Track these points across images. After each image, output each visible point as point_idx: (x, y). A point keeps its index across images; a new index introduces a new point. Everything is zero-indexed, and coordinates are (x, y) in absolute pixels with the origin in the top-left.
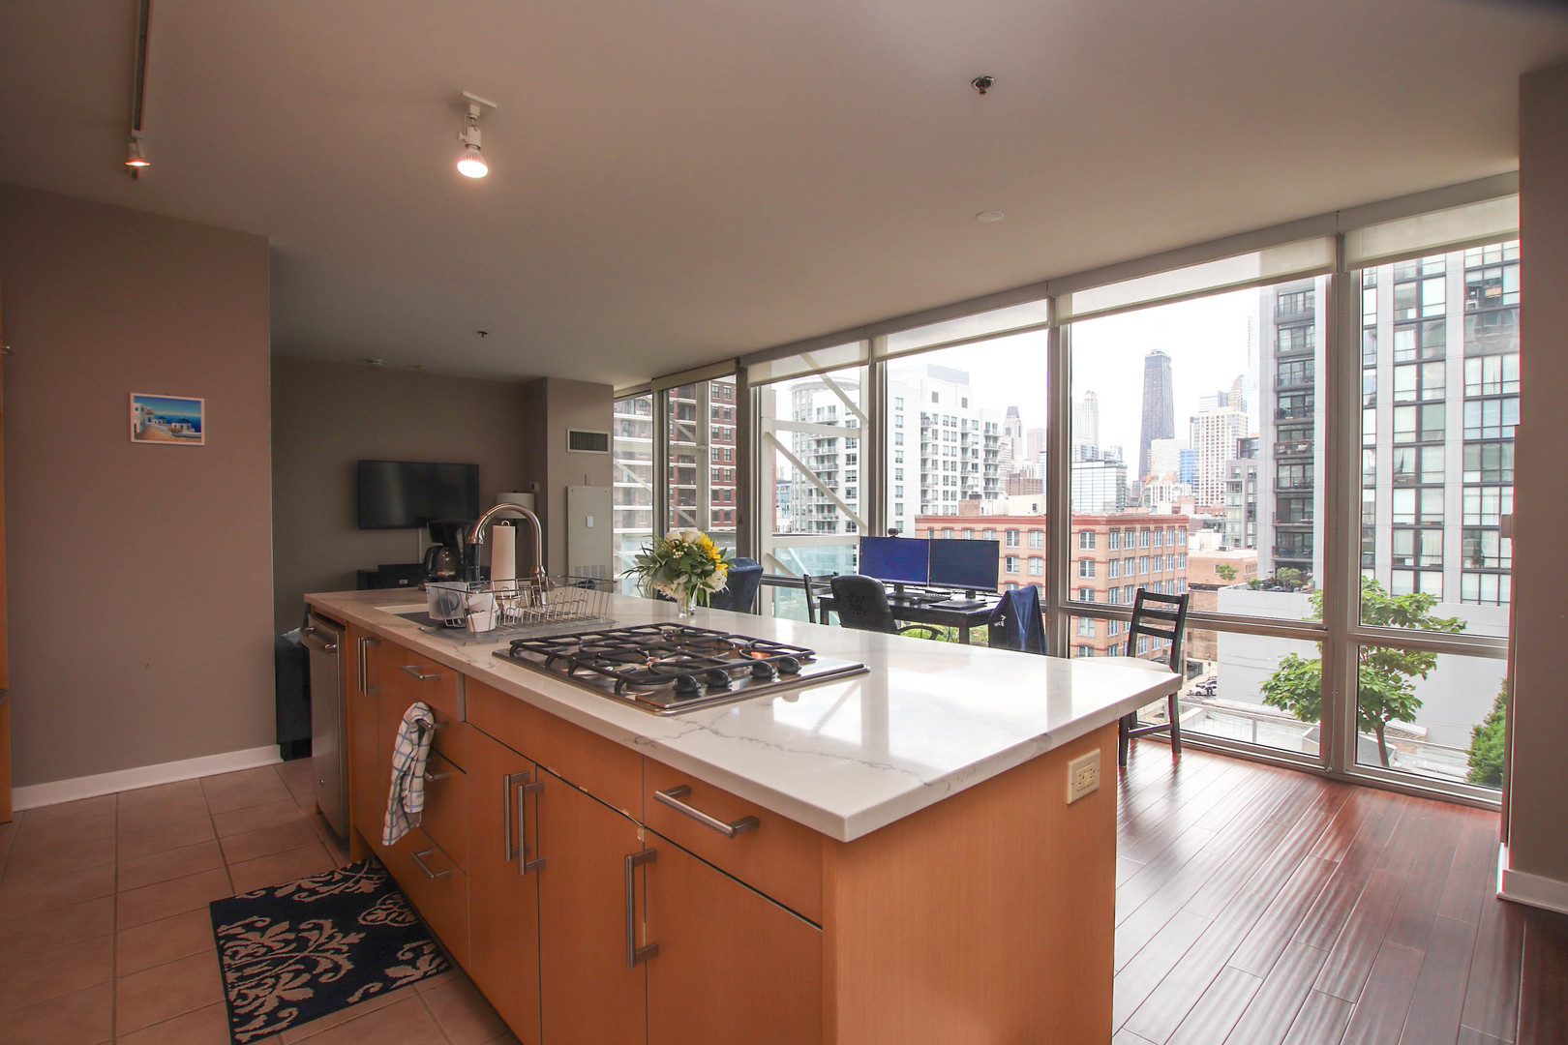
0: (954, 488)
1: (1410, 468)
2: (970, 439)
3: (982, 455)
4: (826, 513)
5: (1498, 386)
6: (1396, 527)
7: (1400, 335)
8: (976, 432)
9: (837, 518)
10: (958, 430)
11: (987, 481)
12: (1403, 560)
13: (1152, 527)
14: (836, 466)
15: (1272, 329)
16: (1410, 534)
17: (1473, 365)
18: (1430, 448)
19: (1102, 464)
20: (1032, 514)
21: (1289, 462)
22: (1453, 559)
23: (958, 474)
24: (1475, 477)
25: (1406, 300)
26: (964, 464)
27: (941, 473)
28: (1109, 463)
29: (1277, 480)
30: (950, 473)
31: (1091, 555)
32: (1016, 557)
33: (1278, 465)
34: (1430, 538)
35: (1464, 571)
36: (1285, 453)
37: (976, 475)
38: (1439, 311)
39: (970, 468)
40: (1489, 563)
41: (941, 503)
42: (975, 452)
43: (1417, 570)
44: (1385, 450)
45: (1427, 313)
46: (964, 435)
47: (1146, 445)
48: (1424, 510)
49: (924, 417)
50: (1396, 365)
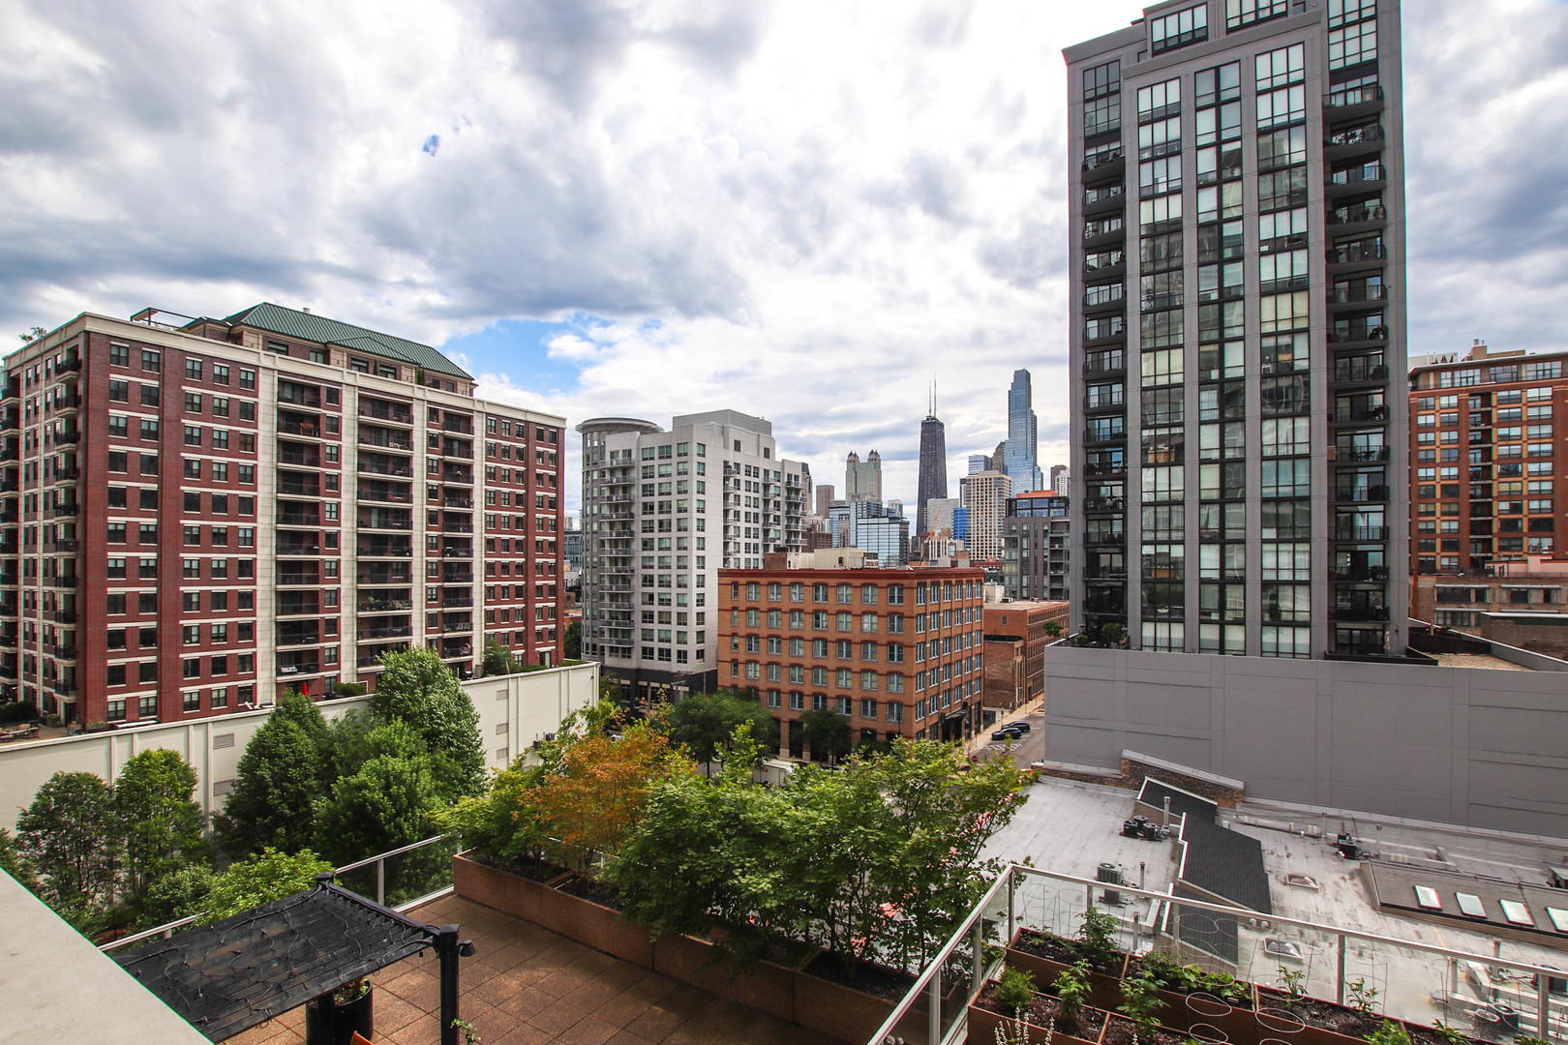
0: (756, 541)
1: (1214, 524)
2: (772, 490)
3: (784, 507)
4: (620, 566)
5: (1291, 447)
6: (1204, 582)
7: (1204, 396)
8: (778, 484)
9: (633, 571)
10: (760, 480)
11: (789, 533)
12: (1209, 614)
13: (954, 581)
14: (632, 515)
15: (1080, 385)
16: (1216, 588)
17: (1269, 425)
18: (1232, 505)
19: (887, 520)
20: (838, 568)
21: (1095, 517)
22: (1254, 613)
23: (759, 526)
24: (1271, 533)
25: (1210, 361)
26: (766, 516)
27: (743, 524)
28: (893, 520)
29: (1087, 536)
30: (752, 525)
31: (900, 610)
32: (824, 611)
33: (1088, 520)
34: (1234, 593)
35: (1264, 624)
36: (1093, 507)
37: (778, 528)
38: (1240, 373)
39: (771, 520)
40: (1286, 616)
41: (743, 556)
42: (777, 504)
43: (1222, 624)
44: (1192, 506)
45: (1229, 374)
46: (766, 487)
47: (922, 503)
48: (1228, 565)
49: (726, 464)
50: (1202, 423)
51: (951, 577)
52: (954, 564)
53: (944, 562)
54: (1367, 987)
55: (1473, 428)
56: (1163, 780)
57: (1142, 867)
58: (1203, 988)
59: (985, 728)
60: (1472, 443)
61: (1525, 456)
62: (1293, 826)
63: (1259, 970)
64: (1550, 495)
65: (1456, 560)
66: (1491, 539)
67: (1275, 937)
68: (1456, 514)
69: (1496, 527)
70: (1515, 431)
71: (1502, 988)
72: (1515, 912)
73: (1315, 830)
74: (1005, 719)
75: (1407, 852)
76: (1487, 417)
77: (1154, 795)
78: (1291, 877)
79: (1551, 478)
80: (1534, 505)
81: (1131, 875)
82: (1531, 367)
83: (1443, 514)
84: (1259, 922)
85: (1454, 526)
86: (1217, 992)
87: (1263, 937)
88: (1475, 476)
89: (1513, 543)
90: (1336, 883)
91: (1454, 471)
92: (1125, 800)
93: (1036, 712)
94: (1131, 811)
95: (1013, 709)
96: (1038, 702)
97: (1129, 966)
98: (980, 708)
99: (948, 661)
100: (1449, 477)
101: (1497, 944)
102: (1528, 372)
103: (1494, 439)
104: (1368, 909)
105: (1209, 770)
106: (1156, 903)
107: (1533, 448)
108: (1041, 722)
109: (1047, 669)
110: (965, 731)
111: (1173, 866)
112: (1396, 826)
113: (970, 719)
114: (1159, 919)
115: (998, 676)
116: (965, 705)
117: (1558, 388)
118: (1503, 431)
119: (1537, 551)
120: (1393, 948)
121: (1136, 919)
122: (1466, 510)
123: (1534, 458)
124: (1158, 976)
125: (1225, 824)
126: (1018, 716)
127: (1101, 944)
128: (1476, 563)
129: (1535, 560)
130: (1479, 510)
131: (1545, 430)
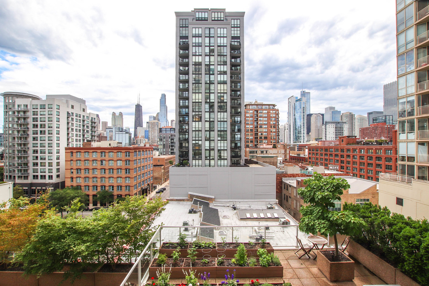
0: (80, 138)
1: (208, 136)
2: (86, 122)
3: (90, 128)
4: (23, 146)
5: (223, 119)
6: (206, 150)
7: (206, 105)
8: (88, 120)
9: (28, 148)
10: (82, 118)
11: (92, 136)
12: (207, 157)
13: (145, 150)
14: (28, 128)
15: (178, 99)
16: (208, 151)
17: (219, 113)
18: (212, 132)
19: (125, 133)
20: (109, 147)
21: (182, 133)
22: (216, 157)
23: (81, 133)
24: (219, 139)
25: (207, 97)
26: (84, 130)
27: (75, 133)
28: (127, 133)
29: (179, 138)
30: (78, 133)
31: (129, 159)
32: (105, 160)
33: (180, 134)
34: (212, 152)
35: (218, 159)
36: (181, 131)
37: (88, 134)
38: (213, 101)
39: (85, 131)
40: (222, 157)
41: (75, 143)
42: (88, 127)
43: (210, 160)
44: (203, 131)
45: (211, 101)
46: (84, 121)
47: (136, 128)
48: (211, 146)
49: (68, 113)
50: (205, 112)
51: (144, 149)
52: (145, 145)
53: (142, 145)
54: (237, 238)
55: (255, 118)
56: (197, 198)
57: (193, 220)
58: (206, 247)
59: (154, 190)
60: (255, 121)
61: (263, 124)
62: (224, 205)
63: (218, 239)
64: (267, 132)
65: (252, 145)
66: (258, 141)
67: (222, 230)
68: (252, 135)
69: (259, 138)
70: (262, 119)
71: (260, 231)
72: (262, 215)
73: (228, 205)
74: (159, 187)
75: (245, 207)
76: (257, 115)
77: (195, 202)
78: (224, 216)
79: (267, 129)
80: (264, 134)
81: (190, 223)
82: (264, 106)
83: (250, 135)
84: (218, 228)
85: (252, 138)
86: (209, 247)
87: (219, 231)
88: (255, 128)
89: (261, 141)
90: (232, 216)
91: (252, 126)
92: (189, 204)
93: (167, 185)
94: (190, 207)
95: (161, 184)
96: (168, 182)
97: (190, 245)
98: (152, 185)
99: (143, 173)
100: (251, 128)
101: (259, 222)
102: (264, 107)
103: (258, 120)
104: (238, 220)
105: (207, 194)
106: (196, 228)
107: (264, 122)
108: (169, 187)
109: (170, 173)
110: (148, 192)
111: (200, 219)
112: (243, 202)
113: (150, 188)
114: (197, 232)
115: (157, 176)
116: (148, 184)
117: (268, 111)
118: (260, 119)
119: (265, 143)
120: (242, 228)
121: (192, 233)
122: (254, 134)
123: (265, 124)
124: (196, 246)
125: (211, 206)
126: (163, 186)
127: (183, 242)
128: (256, 145)
129: (264, 145)
130: (256, 135)
131: (266, 119)
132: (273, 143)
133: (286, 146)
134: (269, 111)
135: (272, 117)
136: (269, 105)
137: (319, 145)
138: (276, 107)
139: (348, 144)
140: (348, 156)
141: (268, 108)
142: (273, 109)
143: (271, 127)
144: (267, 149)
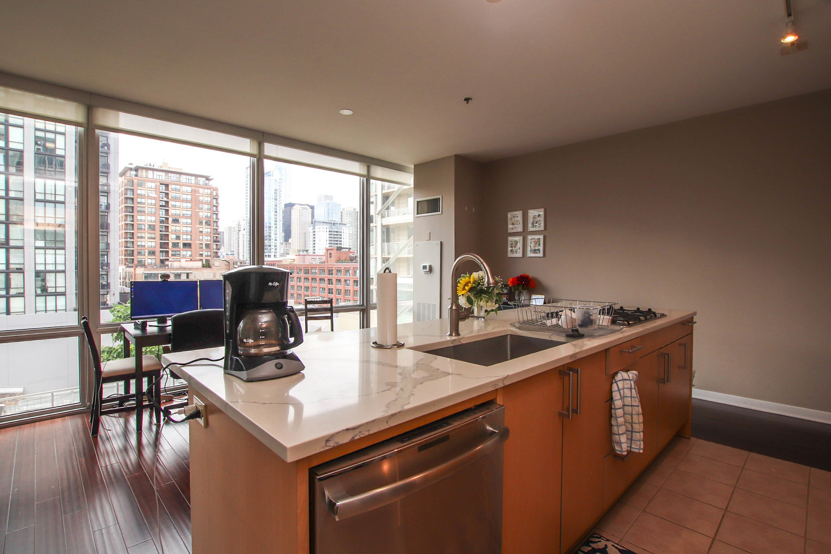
1: (2, 236)
5: (54, 195)
16: (3, 275)
17: (40, 180)
18: (14, 226)
22: (30, 291)
24: (41, 243)
34: (16, 279)
35: (37, 295)
38: (19, 147)
40: (50, 290)
43: (8, 297)
45: (11, 146)
48: (11, 261)
55: (162, 199)
60: (161, 206)
61: (181, 215)
64: (191, 234)
65: (154, 260)
66: (168, 251)
68: (154, 238)
69: (170, 245)
70: (178, 204)
76: (167, 194)
79: (191, 226)
80: (185, 237)
82: (184, 176)
83: (149, 238)
85: (153, 244)
88: (162, 222)
89: (177, 253)
91: (153, 218)
100: (151, 221)
102: (184, 179)
103: (170, 206)
107: (185, 212)
117: (194, 188)
118: (173, 203)
119: (184, 257)
122: (158, 237)
123: (184, 216)
128: (162, 261)
129: (183, 260)
130: (163, 238)
131: (189, 205)
132: (204, 258)
133: (231, 263)
134: (197, 189)
135: (202, 203)
136: (197, 176)
137: (296, 263)
138: (211, 183)
139: (339, 261)
140: (339, 281)
141: (193, 182)
142: (206, 187)
143: (201, 223)
144: (190, 269)
